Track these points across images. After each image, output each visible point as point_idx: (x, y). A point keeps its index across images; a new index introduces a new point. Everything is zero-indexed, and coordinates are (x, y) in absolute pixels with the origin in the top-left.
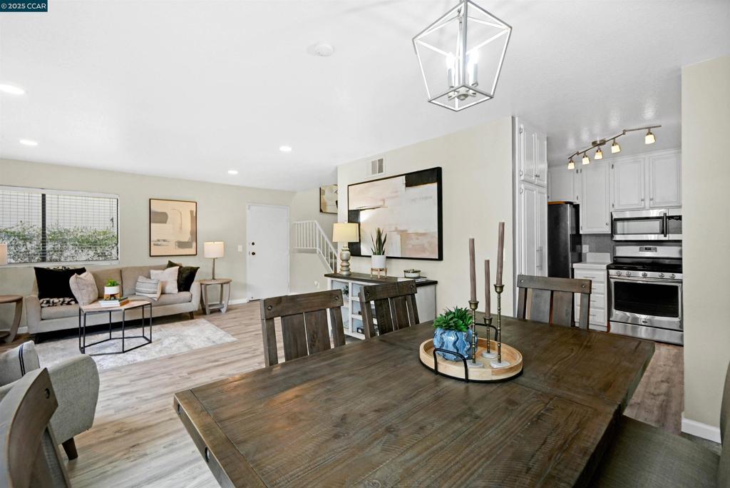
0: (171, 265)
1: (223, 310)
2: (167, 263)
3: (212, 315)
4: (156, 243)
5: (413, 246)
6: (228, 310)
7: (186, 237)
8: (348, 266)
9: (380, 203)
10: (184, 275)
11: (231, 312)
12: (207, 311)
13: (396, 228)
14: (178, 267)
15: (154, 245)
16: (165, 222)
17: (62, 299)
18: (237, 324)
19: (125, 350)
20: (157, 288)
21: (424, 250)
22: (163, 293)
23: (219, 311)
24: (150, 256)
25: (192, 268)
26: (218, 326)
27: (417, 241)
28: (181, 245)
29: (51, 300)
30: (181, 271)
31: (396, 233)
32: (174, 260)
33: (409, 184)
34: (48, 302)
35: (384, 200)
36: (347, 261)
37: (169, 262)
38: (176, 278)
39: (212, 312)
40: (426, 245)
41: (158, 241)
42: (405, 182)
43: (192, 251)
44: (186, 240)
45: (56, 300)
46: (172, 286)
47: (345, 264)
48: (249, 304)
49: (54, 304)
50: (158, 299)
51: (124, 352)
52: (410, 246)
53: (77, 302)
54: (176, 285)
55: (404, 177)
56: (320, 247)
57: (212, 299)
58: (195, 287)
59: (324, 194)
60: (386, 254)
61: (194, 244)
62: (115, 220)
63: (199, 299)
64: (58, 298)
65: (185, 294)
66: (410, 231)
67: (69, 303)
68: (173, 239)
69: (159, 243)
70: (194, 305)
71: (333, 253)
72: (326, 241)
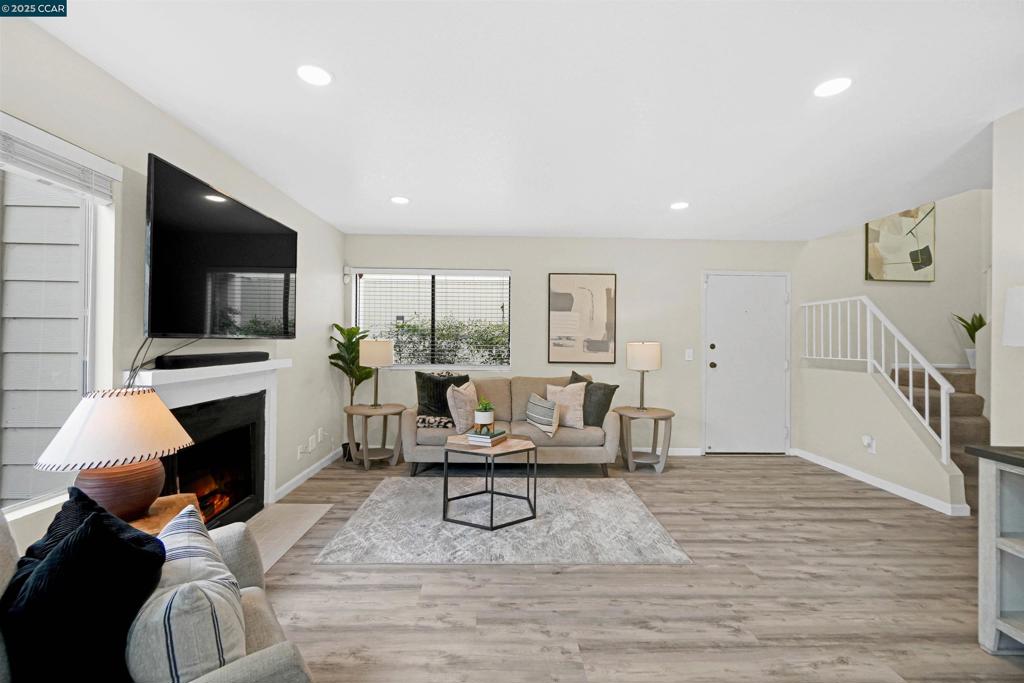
0: (576, 378)
1: (659, 468)
2: (570, 375)
3: (638, 474)
4: (556, 342)
6: (668, 467)
7: (600, 334)
10: (594, 398)
11: (671, 472)
12: (631, 466)
14: (585, 383)
15: (555, 345)
16: (570, 310)
17: (438, 419)
18: (685, 508)
19: (494, 525)
20: (552, 417)
22: (561, 425)
23: (651, 467)
24: (549, 362)
25: (606, 386)
26: (648, 505)
28: (592, 345)
29: (427, 419)
30: (591, 389)
32: (581, 371)
34: (424, 421)
37: (574, 373)
38: (582, 402)
39: (639, 467)
41: (560, 338)
43: (608, 357)
44: (600, 338)
45: (432, 419)
46: (575, 416)
48: (705, 460)
49: (430, 425)
50: (554, 435)
51: (492, 528)
53: (454, 425)
54: (580, 414)
56: (877, 357)
57: (640, 443)
58: (611, 419)
59: (877, 240)
61: (612, 345)
62: (506, 307)
63: (616, 442)
64: (435, 416)
65: (594, 432)
67: (445, 426)
68: (581, 336)
69: (561, 342)
70: (608, 454)
71: (924, 374)
72: (899, 343)
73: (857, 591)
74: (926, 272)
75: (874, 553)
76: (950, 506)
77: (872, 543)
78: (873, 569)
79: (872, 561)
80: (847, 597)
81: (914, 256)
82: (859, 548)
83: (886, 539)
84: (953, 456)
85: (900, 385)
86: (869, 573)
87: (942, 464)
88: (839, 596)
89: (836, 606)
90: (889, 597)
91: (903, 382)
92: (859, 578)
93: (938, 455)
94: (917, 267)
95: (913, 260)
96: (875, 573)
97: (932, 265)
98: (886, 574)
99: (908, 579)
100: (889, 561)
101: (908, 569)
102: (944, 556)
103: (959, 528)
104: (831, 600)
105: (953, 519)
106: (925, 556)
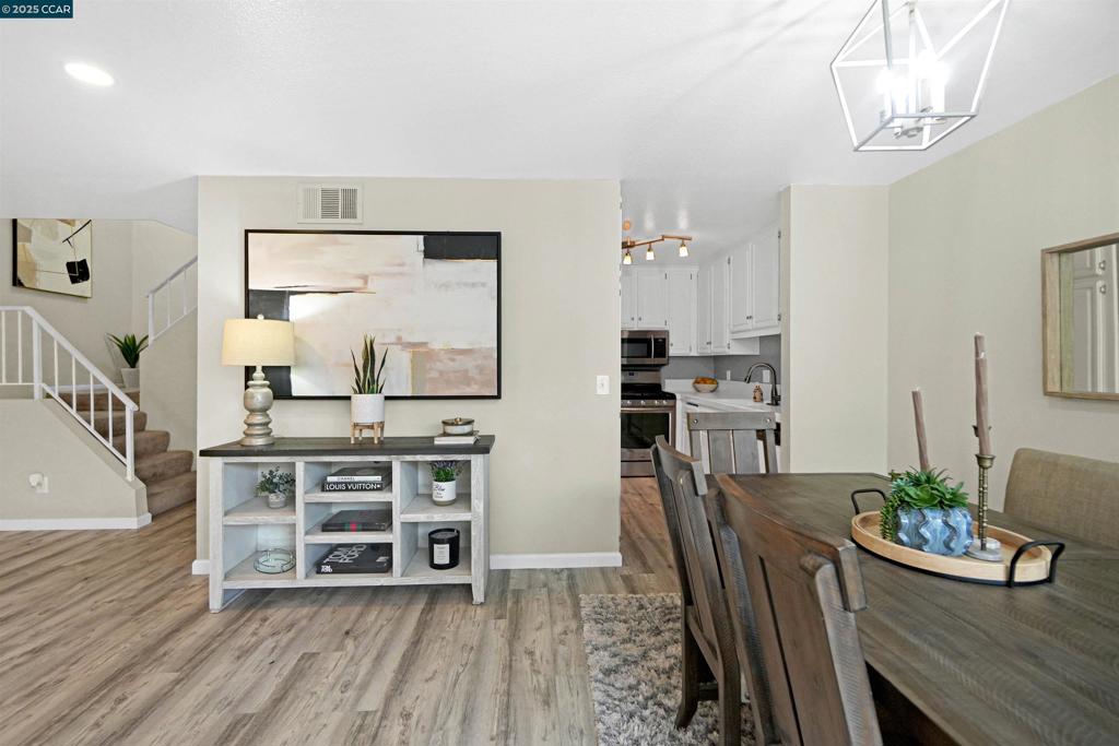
5: (441, 373)
8: (266, 424)
9: (358, 283)
13: (399, 338)
21: (468, 380)
27: (451, 364)
31: (399, 347)
33: (430, 253)
35: (365, 279)
36: (264, 410)
40: (473, 373)
42: (422, 248)
47: (258, 419)
52: (434, 374)
55: (421, 237)
56: (48, 380)
59: (28, 240)
60: (386, 392)
66: (436, 345)
71: (107, 395)
72: (77, 362)
73: (93, 635)
74: (83, 288)
75: (88, 593)
76: (136, 519)
77: (80, 585)
78: (97, 607)
79: (90, 602)
80: (89, 645)
81: (71, 266)
82: (70, 596)
83: (91, 574)
84: (137, 472)
85: (77, 410)
86: (95, 613)
87: (127, 482)
88: (77, 652)
89: (83, 660)
90: (126, 622)
91: (83, 406)
92: (88, 623)
93: (124, 475)
94: (74, 280)
95: (69, 271)
96: (100, 610)
97: (90, 280)
98: (111, 604)
99: (133, 597)
100: (110, 591)
101: (129, 588)
102: (150, 563)
103: (149, 536)
104: (72, 660)
105: (139, 530)
106: (136, 571)
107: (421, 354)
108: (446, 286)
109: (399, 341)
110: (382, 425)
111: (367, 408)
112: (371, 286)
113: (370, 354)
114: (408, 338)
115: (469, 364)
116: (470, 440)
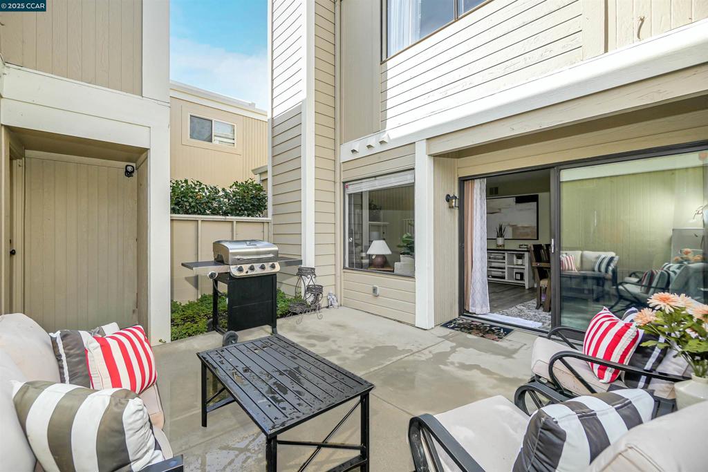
5: (521, 233)
27: (523, 230)
33: (517, 202)
42: (515, 201)
52: (518, 233)
55: (515, 198)
60: (505, 238)
66: (519, 226)
107: (515, 228)
108: (521, 210)
109: (509, 225)
110: (504, 246)
111: (500, 241)
112: (502, 211)
113: (501, 229)
114: (511, 224)
115: (528, 230)
116: (526, 249)
